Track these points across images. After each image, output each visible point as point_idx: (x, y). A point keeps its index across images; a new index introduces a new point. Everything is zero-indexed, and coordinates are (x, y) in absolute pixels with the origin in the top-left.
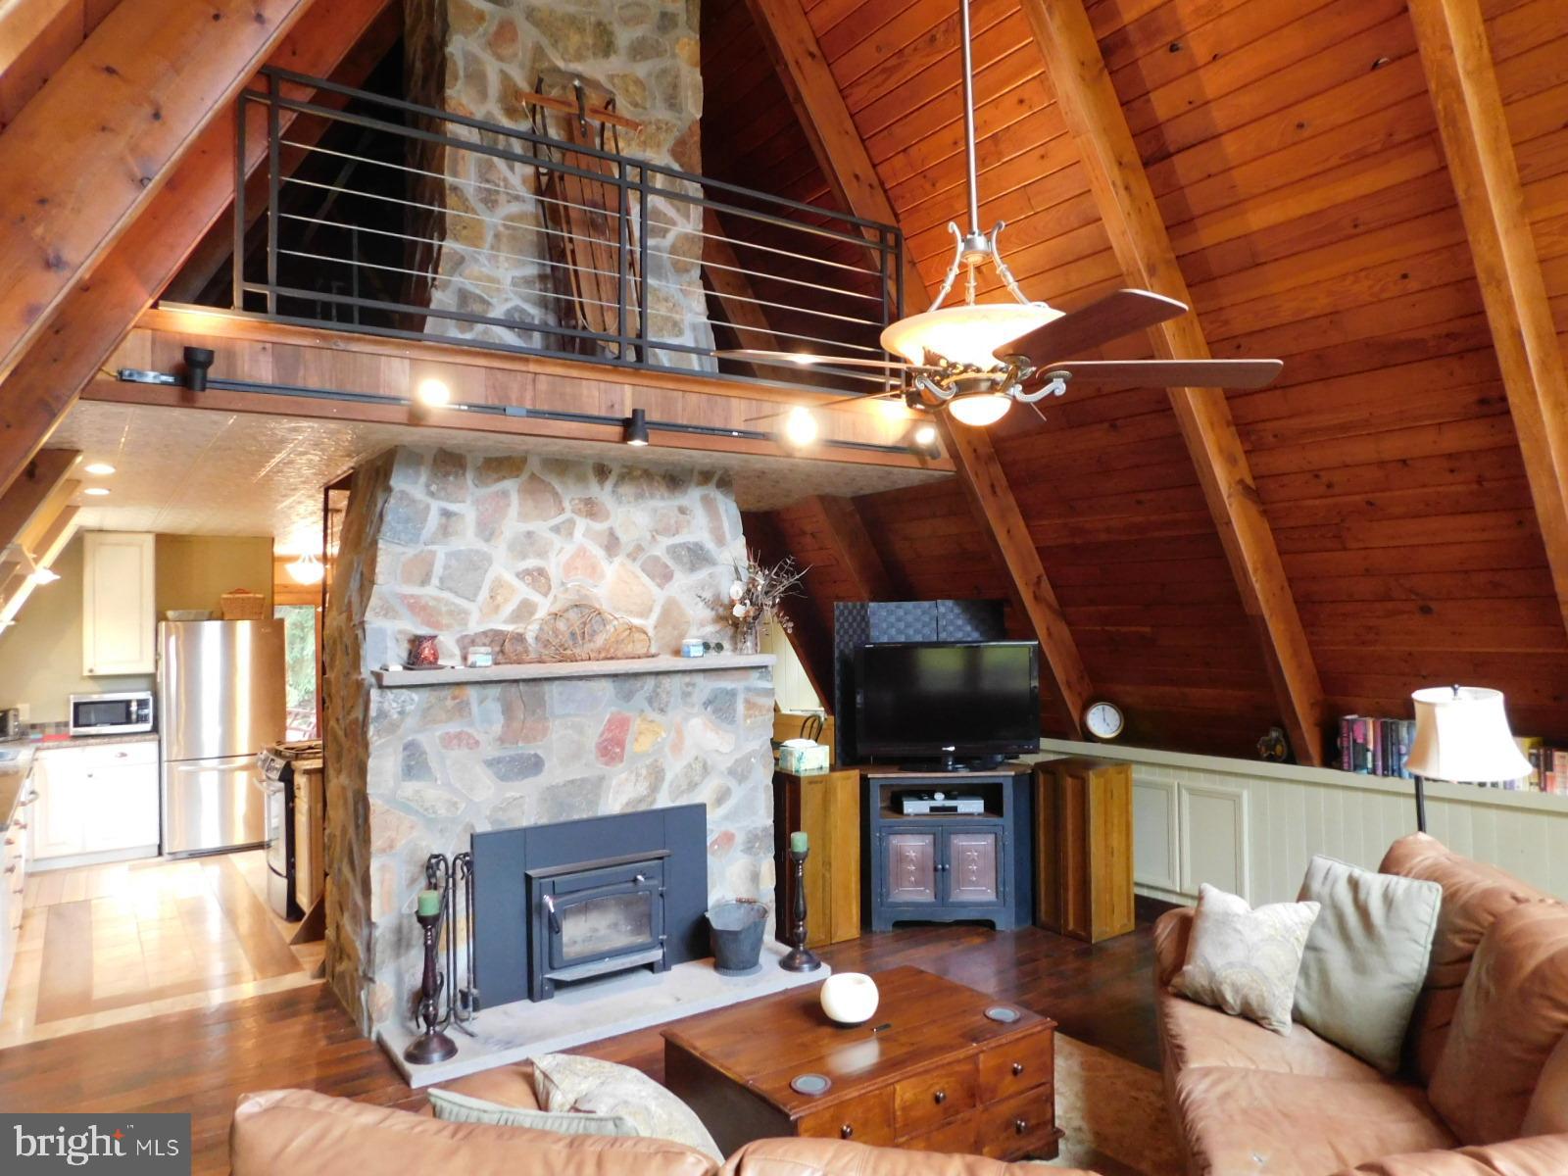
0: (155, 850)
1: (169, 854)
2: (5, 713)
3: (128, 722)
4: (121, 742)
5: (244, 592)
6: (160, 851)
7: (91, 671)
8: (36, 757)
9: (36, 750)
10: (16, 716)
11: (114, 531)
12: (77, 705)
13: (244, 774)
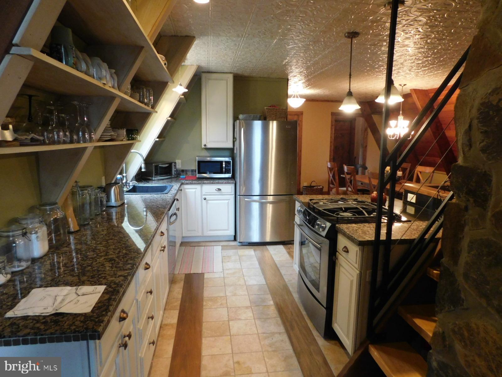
0: (233, 239)
1: (239, 242)
2: (170, 164)
3: (221, 172)
4: (218, 183)
5: (275, 107)
6: (235, 239)
7: (205, 145)
8: (180, 189)
9: (181, 185)
10: (175, 166)
11: (215, 72)
12: (199, 162)
13: (271, 205)
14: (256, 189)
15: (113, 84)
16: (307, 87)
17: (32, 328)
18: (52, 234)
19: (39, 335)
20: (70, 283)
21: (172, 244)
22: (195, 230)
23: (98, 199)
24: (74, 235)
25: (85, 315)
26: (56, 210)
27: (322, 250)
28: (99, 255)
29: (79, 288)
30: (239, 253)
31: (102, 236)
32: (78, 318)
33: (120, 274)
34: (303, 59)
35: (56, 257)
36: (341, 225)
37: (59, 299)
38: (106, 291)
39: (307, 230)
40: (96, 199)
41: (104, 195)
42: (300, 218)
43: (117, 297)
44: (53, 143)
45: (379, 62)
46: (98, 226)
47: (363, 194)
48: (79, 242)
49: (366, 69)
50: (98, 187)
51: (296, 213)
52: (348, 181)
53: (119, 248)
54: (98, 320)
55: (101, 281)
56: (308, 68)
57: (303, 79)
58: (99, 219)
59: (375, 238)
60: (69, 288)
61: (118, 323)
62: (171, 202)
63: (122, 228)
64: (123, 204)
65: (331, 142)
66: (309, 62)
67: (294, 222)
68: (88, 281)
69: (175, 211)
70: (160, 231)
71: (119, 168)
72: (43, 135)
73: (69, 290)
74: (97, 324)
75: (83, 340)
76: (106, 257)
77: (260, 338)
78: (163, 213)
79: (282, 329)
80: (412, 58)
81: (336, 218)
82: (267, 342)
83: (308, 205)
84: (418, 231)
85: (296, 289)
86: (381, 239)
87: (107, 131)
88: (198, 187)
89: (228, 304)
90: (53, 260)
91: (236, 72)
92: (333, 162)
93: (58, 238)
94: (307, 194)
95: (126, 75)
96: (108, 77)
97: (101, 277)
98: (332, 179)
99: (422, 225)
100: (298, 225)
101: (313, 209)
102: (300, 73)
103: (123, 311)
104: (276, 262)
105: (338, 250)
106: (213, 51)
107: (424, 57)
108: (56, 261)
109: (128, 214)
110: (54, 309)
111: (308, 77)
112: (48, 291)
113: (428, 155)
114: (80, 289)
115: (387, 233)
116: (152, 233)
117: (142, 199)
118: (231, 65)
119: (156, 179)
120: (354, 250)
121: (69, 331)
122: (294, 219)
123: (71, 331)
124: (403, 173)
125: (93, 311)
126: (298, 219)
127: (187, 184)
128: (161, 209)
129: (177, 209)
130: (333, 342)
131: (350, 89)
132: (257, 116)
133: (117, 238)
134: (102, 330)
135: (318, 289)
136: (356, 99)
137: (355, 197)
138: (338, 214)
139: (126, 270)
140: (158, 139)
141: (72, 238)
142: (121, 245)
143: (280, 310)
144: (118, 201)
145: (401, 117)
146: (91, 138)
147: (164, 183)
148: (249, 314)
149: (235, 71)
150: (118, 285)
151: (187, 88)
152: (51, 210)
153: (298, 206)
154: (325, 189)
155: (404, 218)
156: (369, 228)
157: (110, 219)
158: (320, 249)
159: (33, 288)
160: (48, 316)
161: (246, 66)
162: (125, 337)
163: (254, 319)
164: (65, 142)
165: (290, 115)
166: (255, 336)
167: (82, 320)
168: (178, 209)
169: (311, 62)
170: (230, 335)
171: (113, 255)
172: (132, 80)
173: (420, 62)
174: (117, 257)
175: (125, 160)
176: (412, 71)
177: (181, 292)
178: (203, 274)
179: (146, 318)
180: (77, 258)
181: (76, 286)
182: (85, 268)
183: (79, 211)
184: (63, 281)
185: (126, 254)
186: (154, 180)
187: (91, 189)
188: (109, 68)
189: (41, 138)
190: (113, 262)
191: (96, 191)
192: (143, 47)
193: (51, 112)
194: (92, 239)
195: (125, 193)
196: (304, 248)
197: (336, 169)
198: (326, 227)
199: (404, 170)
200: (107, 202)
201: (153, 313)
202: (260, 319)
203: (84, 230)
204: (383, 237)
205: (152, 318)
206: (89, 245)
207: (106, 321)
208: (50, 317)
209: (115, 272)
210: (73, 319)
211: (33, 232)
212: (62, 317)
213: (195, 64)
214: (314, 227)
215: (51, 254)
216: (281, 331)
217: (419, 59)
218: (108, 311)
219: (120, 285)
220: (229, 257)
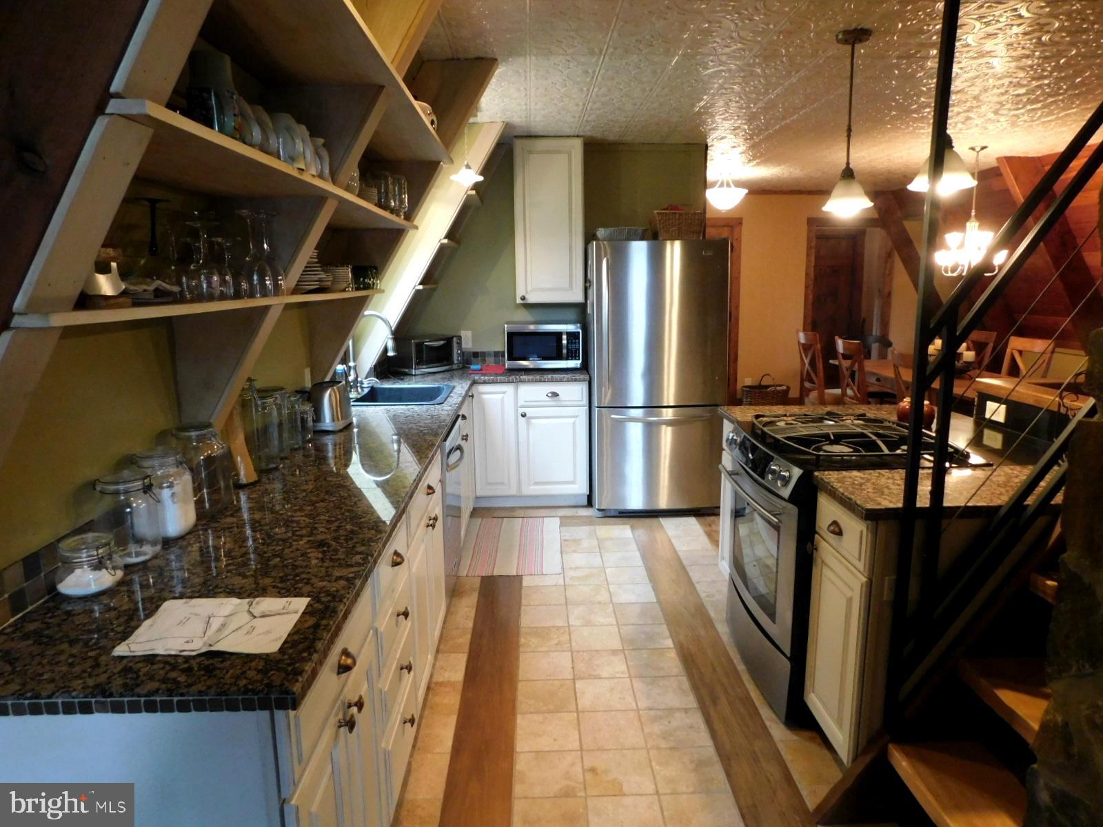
0: (585, 503)
1: (598, 510)
2: (449, 341)
3: (559, 357)
4: (552, 380)
5: (676, 208)
6: (590, 503)
7: (523, 298)
8: (470, 394)
9: (471, 385)
10: (459, 344)
11: (543, 136)
12: (511, 336)
13: (669, 429)
14: (637, 392)
15: (319, 171)
16: (750, 161)
17: (164, 681)
18: (203, 490)
19: (176, 695)
20: (237, 591)
21: (452, 512)
22: (502, 483)
23: (296, 415)
24: (247, 491)
25: (265, 658)
26: (210, 440)
27: (782, 529)
28: (298, 533)
29: (254, 602)
30: (598, 533)
31: (304, 494)
32: (253, 664)
33: (338, 574)
34: (741, 98)
35: (211, 538)
36: (826, 473)
37: (216, 624)
38: (310, 608)
39: (748, 485)
40: (292, 417)
41: (308, 407)
42: (732, 456)
43: (331, 622)
44: (199, 298)
45: (919, 97)
46: (298, 472)
47: (882, 403)
48: (257, 506)
49: (888, 115)
50: (296, 391)
51: (725, 445)
52: (847, 373)
53: (339, 519)
54: (294, 668)
55: (300, 589)
56: (751, 119)
57: (741, 144)
58: (299, 457)
59: (904, 504)
60: (235, 601)
61: (335, 676)
62: (449, 421)
63: (347, 477)
64: (349, 426)
65: (807, 287)
66: (755, 104)
67: (720, 466)
68: (274, 587)
69: (459, 442)
70: (426, 484)
71: (339, 350)
72: (179, 283)
73: (235, 605)
74: (291, 677)
75: (262, 708)
76: (311, 538)
77: (643, 720)
78: (433, 445)
79: (691, 701)
80: (1000, 82)
81: (814, 458)
82: (657, 728)
83: (752, 429)
84: (1008, 488)
85: (725, 615)
86: (919, 505)
87: (310, 271)
88: (509, 389)
89: (573, 644)
90: (206, 542)
91: (589, 134)
92: (813, 331)
93: (215, 497)
94: (751, 404)
95: (349, 148)
96: (309, 154)
97: (301, 580)
98: (809, 369)
99: (1019, 474)
100: (727, 472)
101: (763, 437)
102: (734, 130)
103: (345, 653)
104: (680, 553)
105: (817, 529)
106: (538, 89)
107: (1033, 79)
108: (211, 543)
109: (360, 448)
110: (204, 644)
111: (752, 138)
112: (194, 606)
113: (1033, 312)
114: (257, 603)
115: (932, 493)
116: (408, 489)
117: (389, 417)
118: (577, 119)
119: (418, 372)
120: (855, 528)
121: (234, 688)
122: (719, 459)
123: (239, 690)
124: (977, 355)
125: (282, 650)
126: (728, 459)
127: (485, 382)
128: (427, 437)
129: (463, 436)
130: (807, 734)
131: (848, 164)
132: (636, 230)
133: (334, 499)
134: (300, 690)
135: (772, 616)
136: (863, 184)
137: (862, 409)
138: (819, 449)
139: (352, 566)
140: (421, 287)
141: (243, 497)
142: (343, 514)
143: (689, 660)
144: (338, 420)
145: (974, 223)
146: (277, 286)
147: (435, 381)
148: (619, 666)
149: (588, 131)
150: (334, 597)
151: (482, 174)
152: (200, 439)
153: (728, 430)
154: (794, 393)
155: (976, 459)
156: (891, 481)
157: (321, 458)
158: (777, 528)
159: (165, 600)
160: (194, 657)
161: (612, 121)
162: (350, 706)
163: (630, 677)
164: (223, 297)
165: (714, 226)
166: (632, 714)
167: (260, 668)
168: (465, 438)
169: (760, 105)
170: (577, 711)
171: (325, 533)
172: (361, 159)
173: (1022, 91)
174: (336, 539)
175: (352, 332)
176: (1002, 115)
177: (472, 614)
178: (519, 578)
179: (396, 668)
180: (255, 540)
181: (249, 596)
182: (269, 560)
183: (256, 442)
184: (223, 585)
185: (352, 532)
186: (415, 375)
187: (282, 396)
188: (311, 135)
189: (176, 289)
190: (325, 549)
191: (292, 399)
192: (382, 87)
193: (195, 234)
194: (284, 499)
195: (352, 403)
196: (743, 523)
197: (819, 346)
198: (790, 477)
199: (979, 348)
200: (314, 421)
201: (411, 659)
202: (641, 677)
203: (267, 482)
204: (923, 498)
205: (409, 668)
206: (278, 512)
207: (310, 672)
208: (198, 660)
209: (330, 569)
210: (243, 666)
211: (165, 485)
212: (221, 660)
213: (499, 120)
214: (763, 478)
215: (202, 530)
216: (690, 706)
217: (1019, 85)
218: (312, 650)
219: (336, 597)
220: (577, 541)
